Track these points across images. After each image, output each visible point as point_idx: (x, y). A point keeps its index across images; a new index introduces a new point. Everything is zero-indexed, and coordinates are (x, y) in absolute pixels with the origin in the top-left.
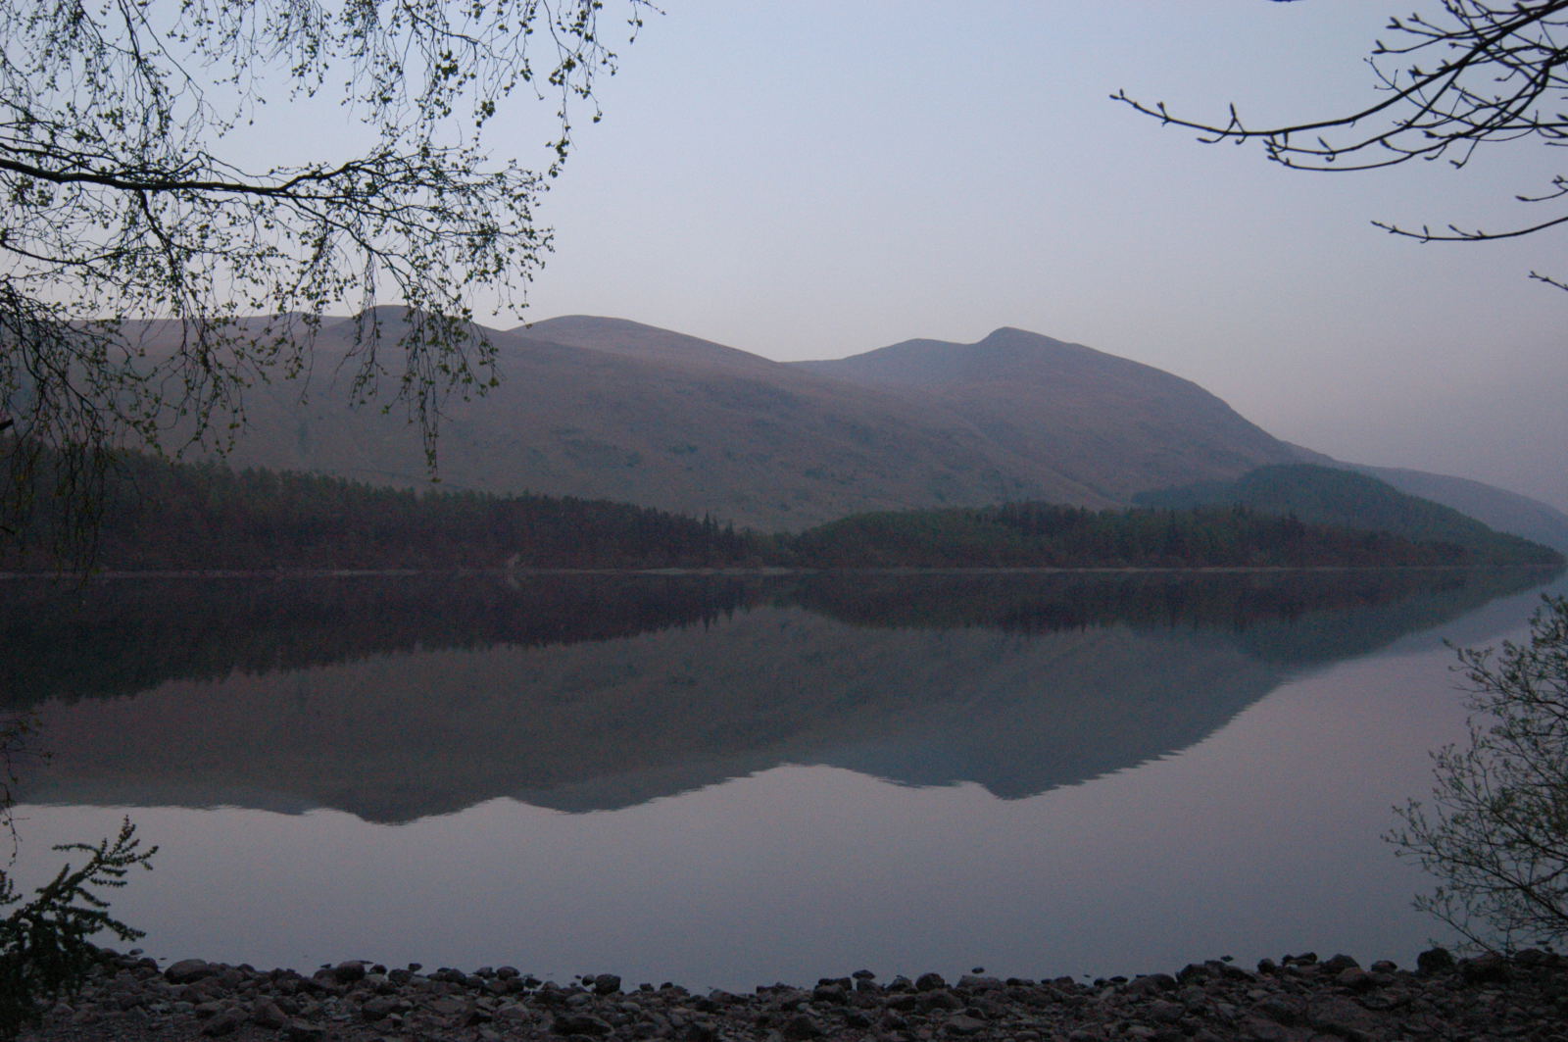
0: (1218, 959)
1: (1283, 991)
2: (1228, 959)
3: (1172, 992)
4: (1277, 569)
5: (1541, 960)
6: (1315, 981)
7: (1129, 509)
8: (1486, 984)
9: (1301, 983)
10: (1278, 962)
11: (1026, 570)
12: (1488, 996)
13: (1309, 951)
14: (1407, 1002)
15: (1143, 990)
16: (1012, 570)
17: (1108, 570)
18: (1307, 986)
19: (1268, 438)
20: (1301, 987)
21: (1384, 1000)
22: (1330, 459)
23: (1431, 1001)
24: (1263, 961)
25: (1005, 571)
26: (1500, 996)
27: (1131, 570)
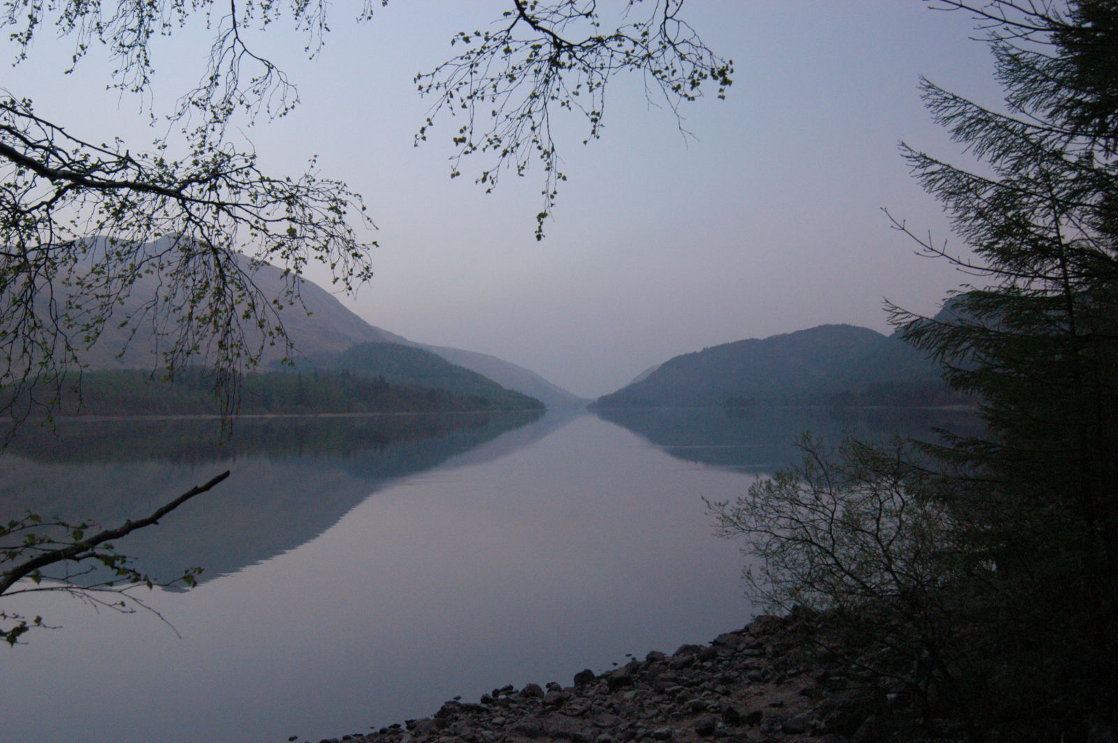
0: (452, 700)
1: (513, 715)
2: (458, 698)
3: (446, 730)
4: (370, 414)
5: (640, 667)
6: (527, 704)
7: (268, 371)
8: (623, 688)
9: (519, 707)
10: (491, 695)
11: (191, 417)
12: (629, 695)
13: (507, 684)
14: (589, 709)
15: (428, 732)
16: (180, 417)
17: (254, 416)
18: (524, 709)
19: (364, 323)
20: (520, 710)
21: (576, 710)
22: (405, 340)
23: (600, 705)
24: (483, 696)
25: (175, 418)
26: (636, 695)
27: (270, 416)
